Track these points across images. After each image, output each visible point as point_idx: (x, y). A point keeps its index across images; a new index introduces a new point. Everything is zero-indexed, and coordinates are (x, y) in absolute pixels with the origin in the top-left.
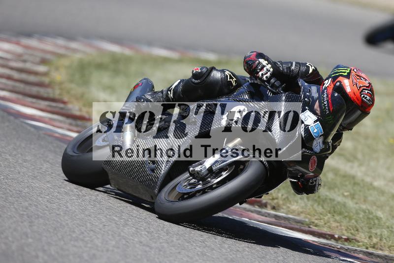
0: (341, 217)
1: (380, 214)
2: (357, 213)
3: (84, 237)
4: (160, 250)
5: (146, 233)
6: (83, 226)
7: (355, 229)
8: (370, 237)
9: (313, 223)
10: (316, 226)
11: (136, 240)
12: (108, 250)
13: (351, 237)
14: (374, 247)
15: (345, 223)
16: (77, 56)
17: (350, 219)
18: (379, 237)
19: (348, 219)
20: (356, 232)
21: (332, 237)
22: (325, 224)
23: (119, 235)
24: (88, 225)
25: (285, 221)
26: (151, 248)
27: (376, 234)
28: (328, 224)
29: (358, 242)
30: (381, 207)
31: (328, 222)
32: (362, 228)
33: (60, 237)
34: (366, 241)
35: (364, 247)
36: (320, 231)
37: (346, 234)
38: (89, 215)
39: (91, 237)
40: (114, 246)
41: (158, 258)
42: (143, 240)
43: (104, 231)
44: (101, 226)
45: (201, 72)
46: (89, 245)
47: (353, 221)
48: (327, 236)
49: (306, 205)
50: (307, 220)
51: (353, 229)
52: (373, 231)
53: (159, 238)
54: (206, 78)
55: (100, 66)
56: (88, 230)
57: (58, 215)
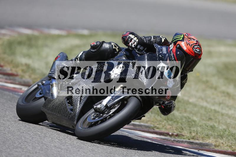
0: (172, 122)
1: (195, 118)
2: (182, 119)
3: (21, 146)
4: (67, 150)
5: (58, 140)
6: (20, 139)
7: (181, 129)
8: (190, 133)
9: (156, 127)
10: (158, 128)
11: (52, 145)
12: (36, 153)
13: (179, 133)
14: (193, 138)
15: (175, 125)
16: (6, 38)
17: (178, 122)
18: (196, 132)
19: (176, 123)
20: (182, 130)
21: (168, 134)
22: (163, 127)
23: (42, 143)
24: (23, 138)
25: (139, 127)
26: (62, 149)
27: (194, 130)
28: (165, 127)
29: (183, 136)
30: (195, 114)
31: (165, 125)
32: (185, 128)
33: (7, 147)
34: (188, 135)
35: (187, 139)
36: (160, 131)
37: (176, 132)
38: (23, 133)
39: (25, 145)
40: (39, 150)
41: (66, 155)
42: (56, 145)
43: (33, 141)
44: (31, 138)
45: (97, 45)
46: (25, 150)
47: (180, 124)
48: (165, 134)
49: (151, 116)
50: (152, 125)
51: (180, 129)
52: (192, 129)
53: (66, 143)
54: (100, 48)
55: (20, 43)
56: (23, 142)
57: (4, 133)
